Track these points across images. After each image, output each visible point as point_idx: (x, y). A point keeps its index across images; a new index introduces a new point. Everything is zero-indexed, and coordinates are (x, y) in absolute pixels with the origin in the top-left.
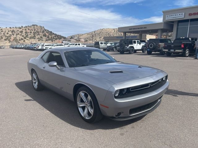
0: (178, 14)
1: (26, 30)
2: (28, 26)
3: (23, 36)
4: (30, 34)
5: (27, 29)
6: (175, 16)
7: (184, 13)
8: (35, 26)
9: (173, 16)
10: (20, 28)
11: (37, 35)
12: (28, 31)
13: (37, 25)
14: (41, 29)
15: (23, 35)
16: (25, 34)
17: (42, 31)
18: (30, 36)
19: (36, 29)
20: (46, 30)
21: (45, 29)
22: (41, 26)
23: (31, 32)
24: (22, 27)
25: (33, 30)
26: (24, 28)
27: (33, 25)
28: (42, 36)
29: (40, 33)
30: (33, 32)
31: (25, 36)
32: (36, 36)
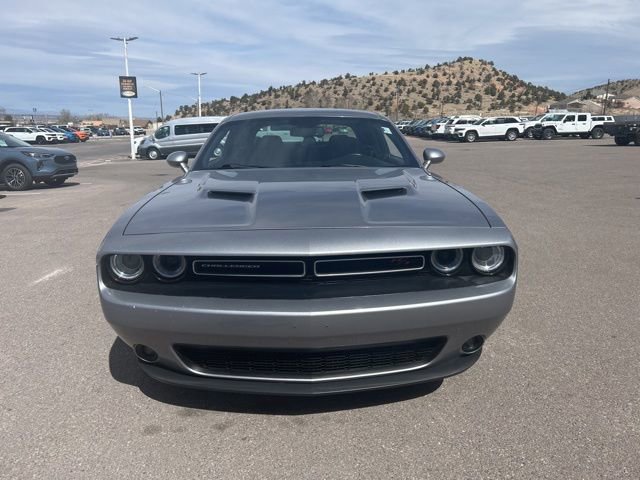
1: (435, 76)
2: (446, 64)
3: (425, 96)
4: (447, 90)
5: (440, 74)
8: (465, 62)
10: (421, 72)
11: (467, 92)
12: (442, 79)
13: (471, 59)
14: (484, 69)
15: (425, 91)
16: (433, 90)
17: (482, 78)
18: (446, 94)
19: (467, 73)
20: (497, 73)
21: (494, 69)
22: (484, 60)
23: (449, 83)
24: (427, 67)
25: (458, 75)
26: (431, 72)
27: (460, 60)
28: (482, 94)
29: (477, 84)
30: (454, 81)
31: (430, 97)
32: (463, 94)
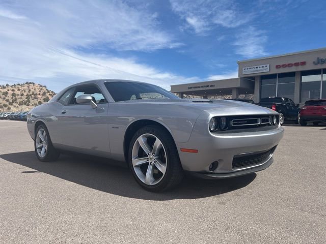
0: (261, 66)
1: (13, 90)
2: (19, 84)
3: (7, 101)
4: (21, 98)
5: (16, 90)
6: (255, 69)
7: (268, 65)
8: (31, 85)
9: (253, 69)
10: (4, 88)
11: (33, 100)
12: (17, 92)
13: (34, 83)
14: (41, 89)
15: (7, 98)
16: (12, 98)
17: (41, 93)
18: (21, 100)
19: (32, 90)
20: (49, 92)
21: (47, 90)
22: (41, 84)
23: (22, 95)
24: (7, 85)
25: (27, 91)
26: (10, 88)
27: (27, 83)
28: (42, 101)
29: (38, 96)
30: (25, 94)
31: (11, 101)
32: (31, 101)
